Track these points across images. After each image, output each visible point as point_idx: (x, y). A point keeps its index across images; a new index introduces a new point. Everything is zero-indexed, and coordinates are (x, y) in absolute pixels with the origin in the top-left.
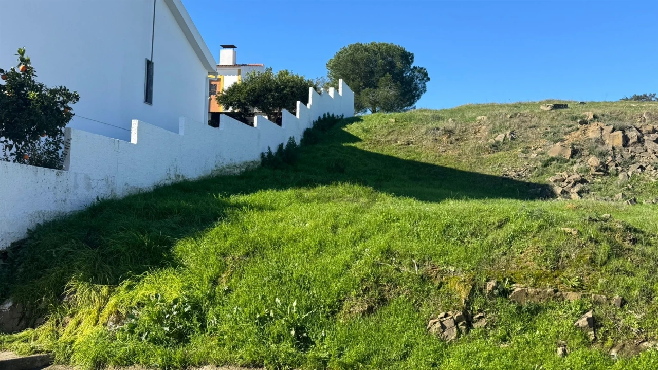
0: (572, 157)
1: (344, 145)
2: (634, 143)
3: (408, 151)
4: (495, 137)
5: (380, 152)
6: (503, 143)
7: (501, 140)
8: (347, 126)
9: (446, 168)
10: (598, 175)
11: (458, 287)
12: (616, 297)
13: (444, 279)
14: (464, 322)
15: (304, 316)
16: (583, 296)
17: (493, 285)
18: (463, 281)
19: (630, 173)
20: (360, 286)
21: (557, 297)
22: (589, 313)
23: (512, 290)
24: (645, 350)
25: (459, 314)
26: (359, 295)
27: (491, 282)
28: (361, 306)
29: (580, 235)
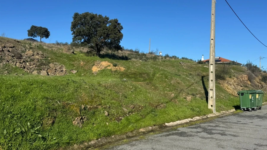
11: (75, 108)
12: (108, 106)
13: (69, 106)
14: (82, 120)
15: (37, 129)
16: (102, 107)
17: (84, 106)
18: (76, 106)
19: (5, 63)
20: (46, 113)
21: (97, 108)
22: (105, 112)
23: (87, 107)
24: (121, 119)
25: (81, 117)
26: (48, 117)
27: (82, 105)
28: (50, 120)
29: (89, 88)
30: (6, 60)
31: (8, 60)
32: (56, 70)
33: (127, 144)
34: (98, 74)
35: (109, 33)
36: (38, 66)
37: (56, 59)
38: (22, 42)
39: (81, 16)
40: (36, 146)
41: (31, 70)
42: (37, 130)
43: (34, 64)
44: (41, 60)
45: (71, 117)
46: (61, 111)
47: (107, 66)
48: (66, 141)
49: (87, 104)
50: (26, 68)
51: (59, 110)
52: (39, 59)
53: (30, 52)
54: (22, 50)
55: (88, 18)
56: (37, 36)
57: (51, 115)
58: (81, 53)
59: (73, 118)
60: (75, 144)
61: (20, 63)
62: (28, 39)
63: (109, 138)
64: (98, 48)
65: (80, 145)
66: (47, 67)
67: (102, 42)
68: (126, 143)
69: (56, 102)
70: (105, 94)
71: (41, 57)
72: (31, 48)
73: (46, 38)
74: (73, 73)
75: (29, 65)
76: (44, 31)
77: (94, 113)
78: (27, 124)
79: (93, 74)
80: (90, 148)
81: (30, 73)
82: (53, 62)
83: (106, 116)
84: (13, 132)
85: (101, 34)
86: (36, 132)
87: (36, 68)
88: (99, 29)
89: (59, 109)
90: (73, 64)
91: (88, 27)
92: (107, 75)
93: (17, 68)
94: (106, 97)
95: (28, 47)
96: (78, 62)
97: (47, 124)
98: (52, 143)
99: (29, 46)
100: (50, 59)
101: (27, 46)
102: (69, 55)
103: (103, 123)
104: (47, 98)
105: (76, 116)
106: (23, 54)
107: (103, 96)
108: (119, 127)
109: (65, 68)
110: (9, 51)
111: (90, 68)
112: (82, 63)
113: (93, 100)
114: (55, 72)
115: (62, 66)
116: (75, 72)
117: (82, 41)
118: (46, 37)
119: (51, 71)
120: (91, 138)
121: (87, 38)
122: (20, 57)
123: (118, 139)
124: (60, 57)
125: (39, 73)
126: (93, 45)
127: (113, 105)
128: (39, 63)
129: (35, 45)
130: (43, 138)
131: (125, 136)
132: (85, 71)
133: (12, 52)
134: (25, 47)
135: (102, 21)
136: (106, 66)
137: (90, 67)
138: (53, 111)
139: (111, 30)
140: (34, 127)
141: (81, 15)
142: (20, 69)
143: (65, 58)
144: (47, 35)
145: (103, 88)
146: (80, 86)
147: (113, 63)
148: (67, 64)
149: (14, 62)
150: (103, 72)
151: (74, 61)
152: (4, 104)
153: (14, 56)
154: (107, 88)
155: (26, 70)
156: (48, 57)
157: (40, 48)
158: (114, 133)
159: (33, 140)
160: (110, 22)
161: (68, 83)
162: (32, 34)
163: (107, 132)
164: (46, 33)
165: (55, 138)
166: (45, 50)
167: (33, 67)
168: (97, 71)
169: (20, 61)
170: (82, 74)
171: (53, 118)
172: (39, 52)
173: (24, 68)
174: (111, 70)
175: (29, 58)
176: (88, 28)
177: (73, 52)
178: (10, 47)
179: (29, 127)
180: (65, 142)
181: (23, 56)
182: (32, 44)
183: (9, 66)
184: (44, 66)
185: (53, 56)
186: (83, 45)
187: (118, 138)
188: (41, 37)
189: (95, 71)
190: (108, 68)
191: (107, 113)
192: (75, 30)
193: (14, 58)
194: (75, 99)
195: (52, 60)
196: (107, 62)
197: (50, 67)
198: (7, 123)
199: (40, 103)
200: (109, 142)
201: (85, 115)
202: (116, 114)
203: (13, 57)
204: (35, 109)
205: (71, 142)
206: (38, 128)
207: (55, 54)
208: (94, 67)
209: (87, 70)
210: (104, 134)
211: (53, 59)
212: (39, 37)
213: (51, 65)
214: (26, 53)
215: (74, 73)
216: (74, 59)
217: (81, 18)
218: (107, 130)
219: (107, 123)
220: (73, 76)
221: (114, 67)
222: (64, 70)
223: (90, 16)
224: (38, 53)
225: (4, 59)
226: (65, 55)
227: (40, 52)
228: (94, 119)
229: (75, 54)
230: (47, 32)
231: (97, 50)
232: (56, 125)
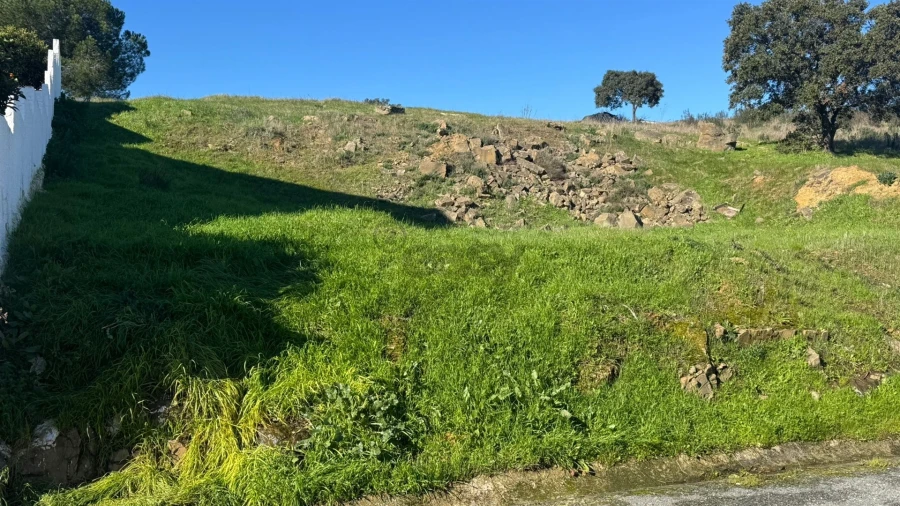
0: (447, 175)
1: (124, 146)
2: (508, 160)
3: (230, 160)
4: (344, 145)
5: (187, 159)
6: (357, 155)
7: (353, 150)
8: (113, 116)
9: (298, 185)
10: (486, 197)
11: (690, 335)
12: (823, 331)
13: (668, 326)
14: (714, 376)
15: (558, 391)
16: (796, 333)
17: (722, 328)
18: (694, 327)
19: (517, 196)
20: (590, 344)
21: (774, 336)
22: (810, 351)
23: (736, 334)
24: (877, 383)
25: (709, 366)
26: (595, 356)
27: (717, 325)
28: (603, 369)
29: (751, 266)
30: (520, 187)
31: (528, 187)
32: (668, 207)
33: (879, 473)
34: (816, 216)
35: (869, 56)
36: (614, 200)
37: (671, 171)
38: (568, 127)
39: (757, 13)
40: (551, 443)
41: (593, 214)
42: (560, 396)
43: (601, 193)
44: (623, 179)
45: (675, 363)
46: (640, 340)
47: (855, 186)
48: (649, 441)
49: (738, 321)
50: (577, 207)
51: (634, 337)
52: (615, 176)
53: (589, 158)
54: (568, 152)
55: (785, 15)
56: (623, 104)
57: (605, 351)
58: (761, 144)
59: (680, 366)
60: (680, 452)
61: (561, 192)
62: (595, 117)
63: (818, 448)
64: (824, 119)
65: (698, 458)
66: (640, 200)
67: (843, 97)
68: (877, 472)
69: (626, 310)
70: (814, 288)
71: (623, 168)
72: (595, 144)
73: (651, 107)
74: (724, 217)
75: (586, 197)
76: (644, 85)
77: (763, 355)
78: (530, 376)
79: (797, 216)
80: (737, 472)
81: (588, 222)
82: (660, 181)
83: (812, 368)
84: (488, 396)
85: (836, 68)
86: (557, 402)
87: (606, 205)
88: (824, 48)
89: (633, 333)
90: (726, 186)
91: (785, 48)
92: (851, 219)
93: (550, 208)
94: (822, 300)
95: (587, 142)
96: (746, 176)
97: (592, 380)
98: (603, 440)
99: (587, 137)
100: (649, 172)
101: (583, 137)
102: (716, 155)
103: (797, 393)
104: (596, 299)
105: (693, 361)
106: (569, 165)
107: (807, 296)
108: (865, 413)
109: (700, 202)
110: (529, 159)
111: (786, 196)
112: (758, 180)
113: (763, 306)
114: (666, 214)
115: (687, 194)
116: (732, 211)
117: (763, 100)
118: (650, 101)
119: (651, 213)
120: (745, 441)
121: (782, 87)
122: (561, 174)
123: (856, 456)
124: (685, 163)
125: (613, 221)
126: (806, 109)
127: (846, 329)
128: (615, 190)
129: (609, 133)
130: (575, 421)
131: (886, 447)
132: (771, 205)
133: (540, 160)
134: (576, 141)
135: (838, 17)
136: (851, 183)
137: (788, 193)
138: (613, 340)
139: (877, 47)
140: (551, 385)
141: (758, 10)
142: (559, 212)
143: (700, 166)
144: (654, 95)
145: (813, 267)
146: (714, 258)
147: (879, 171)
148: (708, 184)
149: (544, 189)
150: (837, 209)
151: (731, 174)
152: (472, 315)
153: (544, 173)
154: (827, 267)
155: (578, 212)
156: (645, 169)
157: (623, 140)
158: (837, 430)
159: (544, 426)
160: (872, 15)
161: (672, 251)
162: (609, 99)
163: (807, 426)
164: (650, 88)
165: (613, 426)
166: (638, 145)
167: (598, 203)
168: (815, 204)
169: (560, 188)
170: (759, 220)
171: (613, 361)
172: (616, 155)
173: (573, 205)
174: (867, 198)
175: (587, 174)
176: (783, 53)
177: (733, 144)
178: (534, 147)
179: (537, 384)
180: (646, 443)
181: (570, 171)
182: (597, 132)
183: (529, 203)
184: (631, 199)
185: (662, 164)
186: (765, 114)
187: (854, 450)
188: (634, 104)
189: (807, 204)
190: (859, 190)
191: (818, 356)
192: (737, 66)
193: (545, 179)
194: (691, 303)
195: (658, 178)
196: (854, 169)
197: (649, 199)
198: (475, 369)
199: (572, 312)
200: (814, 463)
201: (725, 359)
202: (854, 364)
203: (540, 175)
204: (557, 330)
205: (667, 444)
206: (563, 388)
207: (668, 155)
208: (802, 190)
209: (777, 204)
210: (797, 429)
211: (660, 173)
212: (630, 106)
213: (654, 193)
214: (578, 161)
215: (731, 215)
216: (730, 168)
217: (757, 18)
218: (810, 415)
219: (815, 395)
220: (727, 225)
221: (886, 188)
222: (696, 205)
223: (792, 7)
224: (614, 159)
225: (516, 184)
226: (703, 156)
227: (621, 154)
228: (761, 377)
229: (740, 149)
230: (652, 85)
231: (823, 126)
232: (619, 384)
